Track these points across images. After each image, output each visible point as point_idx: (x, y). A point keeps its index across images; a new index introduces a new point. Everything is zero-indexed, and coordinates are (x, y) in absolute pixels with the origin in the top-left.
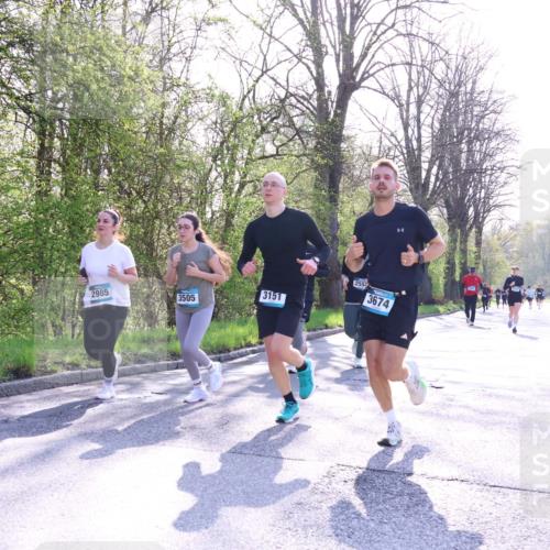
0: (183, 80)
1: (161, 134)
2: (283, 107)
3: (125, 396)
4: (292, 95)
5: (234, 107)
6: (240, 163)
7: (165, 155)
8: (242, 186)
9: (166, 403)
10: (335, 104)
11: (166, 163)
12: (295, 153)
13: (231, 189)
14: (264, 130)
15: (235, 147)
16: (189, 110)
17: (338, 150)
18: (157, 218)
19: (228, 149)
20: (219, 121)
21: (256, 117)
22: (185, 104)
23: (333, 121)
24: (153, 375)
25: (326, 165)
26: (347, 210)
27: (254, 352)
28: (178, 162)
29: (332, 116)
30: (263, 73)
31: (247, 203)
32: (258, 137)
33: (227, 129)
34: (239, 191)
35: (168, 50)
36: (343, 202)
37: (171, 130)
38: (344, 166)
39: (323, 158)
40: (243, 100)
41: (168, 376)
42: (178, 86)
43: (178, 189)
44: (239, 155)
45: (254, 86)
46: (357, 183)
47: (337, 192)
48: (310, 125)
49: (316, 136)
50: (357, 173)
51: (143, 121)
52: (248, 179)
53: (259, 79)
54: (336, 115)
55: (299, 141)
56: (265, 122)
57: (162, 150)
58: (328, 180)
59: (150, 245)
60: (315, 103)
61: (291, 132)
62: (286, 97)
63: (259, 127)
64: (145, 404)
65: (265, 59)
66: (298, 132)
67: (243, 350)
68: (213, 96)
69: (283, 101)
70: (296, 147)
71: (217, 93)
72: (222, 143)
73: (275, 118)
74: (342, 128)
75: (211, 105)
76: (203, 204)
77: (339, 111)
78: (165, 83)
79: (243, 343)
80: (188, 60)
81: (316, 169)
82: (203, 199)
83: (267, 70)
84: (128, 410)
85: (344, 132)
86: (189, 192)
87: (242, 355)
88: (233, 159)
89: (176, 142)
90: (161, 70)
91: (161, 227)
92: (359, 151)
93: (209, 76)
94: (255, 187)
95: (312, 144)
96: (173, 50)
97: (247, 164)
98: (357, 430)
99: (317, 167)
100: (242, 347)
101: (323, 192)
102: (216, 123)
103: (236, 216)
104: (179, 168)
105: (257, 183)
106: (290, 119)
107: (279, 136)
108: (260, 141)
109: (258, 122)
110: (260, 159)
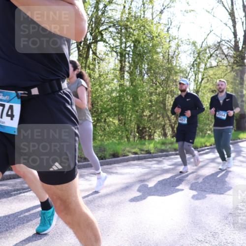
0: (177, 37)
1: (168, 59)
2: (219, 45)
3: (156, 166)
4: (223, 40)
5: (199, 47)
6: (202, 70)
7: (171, 68)
8: (202, 79)
9: (173, 169)
10: (242, 43)
11: (170, 70)
12: (225, 65)
13: (198, 81)
14: (211, 55)
15: (199, 63)
16: (179, 49)
17: (244, 63)
19: (196, 64)
20: (192, 53)
21: (208, 50)
22: (178, 46)
23: (241, 50)
24: (167, 158)
25: (239, 69)
27: (208, 149)
28: (176, 71)
29: (241, 48)
30: (211, 31)
31: (205, 87)
32: (209, 58)
33: (196, 56)
34: (201, 82)
35: (171, 24)
37: (173, 57)
39: (237, 67)
40: (202, 43)
41: (173, 158)
42: (175, 39)
43: (176, 81)
44: (201, 67)
45: (207, 37)
47: (243, 81)
48: (231, 53)
49: (234, 57)
51: (161, 54)
52: (205, 76)
53: (208, 34)
54: (243, 48)
55: (226, 60)
56: (212, 53)
58: (240, 76)
59: (165, 105)
60: (233, 43)
61: (223, 56)
62: (221, 41)
63: (209, 55)
64: (164, 169)
66: (226, 56)
67: (204, 148)
68: (190, 42)
69: (219, 43)
70: (225, 62)
72: (194, 62)
73: (216, 50)
75: (189, 46)
78: (170, 38)
79: (204, 145)
81: (234, 72)
84: (158, 172)
87: (203, 150)
88: (199, 68)
89: (174, 62)
90: (168, 33)
91: (169, 97)
93: (189, 35)
94: (208, 80)
97: (204, 70)
100: (203, 147)
102: (191, 53)
103: (200, 92)
104: (176, 73)
105: (209, 78)
106: (222, 51)
107: (218, 58)
108: (209, 60)
109: (208, 52)
110: (210, 68)
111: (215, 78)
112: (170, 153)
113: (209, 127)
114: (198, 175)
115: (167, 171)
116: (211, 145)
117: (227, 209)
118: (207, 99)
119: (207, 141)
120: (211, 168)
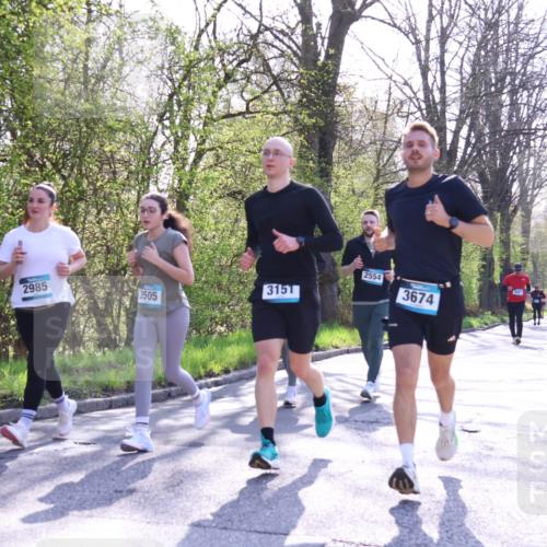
0: (115, 7)
2: (255, 45)
4: (267, 29)
5: (187, 46)
6: (196, 124)
7: (91, 112)
8: (199, 155)
9: (95, 456)
10: (326, 41)
12: (272, 109)
13: (184, 160)
14: (228, 77)
15: (189, 101)
16: (124, 49)
17: (331, 104)
18: (80, 199)
19: (179, 104)
20: (166, 65)
21: (218, 60)
22: (119, 41)
23: (324, 65)
25: (314, 125)
26: (344, 188)
27: (216, 384)
28: (111, 123)
29: (322, 58)
31: (206, 180)
32: (220, 87)
33: (178, 76)
34: (196, 162)
36: (338, 178)
37: (100, 79)
38: (340, 127)
39: (310, 116)
40: (200, 35)
41: (97, 419)
42: (109, 15)
43: (111, 159)
44: (194, 113)
45: (214, 16)
46: (356, 150)
47: (330, 162)
48: (293, 70)
49: (301, 85)
50: (357, 136)
52: (207, 146)
53: (220, 6)
54: (328, 56)
55: (277, 93)
56: (230, 67)
57: (88, 106)
58: (318, 146)
60: (299, 41)
61: (266, 81)
62: (259, 31)
63: (222, 74)
64: (66, 458)
66: (276, 80)
68: (157, 30)
69: (254, 37)
70: (273, 101)
71: (163, 25)
72: (171, 96)
73: (244, 61)
74: (337, 74)
75: (155, 42)
76: (146, 179)
77: (332, 51)
78: (90, 12)
79: (202, 372)
81: (301, 132)
82: (146, 174)
84: (41, 468)
85: (340, 81)
86: (126, 163)
88: (187, 118)
89: (108, 94)
91: (87, 213)
92: (359, 106)
94: (218, 157)
95: (295, 96)
97: (205, 124)
98: (359, 491)
99: (302, 129)
100: (201, 377)
101: (311, 164)
102: (162, 68)
103: (191, 197)
104: (112, 130)
105: (220, 151)
106: (265, 63)
107: (249, 86)
108: (223, 92)
109: (220, 66)
110: (224, 117)
111: (241, 153)
112: (89, 400)
113: (222, 312)
114: (180, 472)
115: (73, 464)
116: (227, 371)
118: (212, 221)
119: (213, 357)
120: (223, 445)
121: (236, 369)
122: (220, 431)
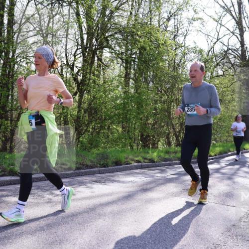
0: (183, 44)
1: (174, 67)
2: (226, 54)
3: (159, 175)
4: (230, 49)
5: (205, 55)
6: (208, 79)
7: (176, 76)
9: (176, 179)
11: (176, 78)
12: (231, 74)
16: (186, 57)
18: (172, 102)
21: (214, 59)
22: (184, 54)
24: (170, 167)
27: (212, 159)
28: (182, 79)
29: (247, 58)
30: (218, 40)
32: (215, 67)
35: (178, 32)
37: (179, 65)
40: (209, 52)
41: (176, 168)
42: (182, 47)
44: (207, 75)
45: (214, 46)
48: (238, 62)
49: (240, 66)
51: (167, 62)
53: (216, 43)
55: (233, 69)
56: (218, 61)
57: (175, 74)
59: (169, 113)
60: (240, 52)
62: (228, 50)
63: (216, 63)
64: (168, 179)
65: (218, 35)
66: (233, 65)
68: (196, 50)
69: (226, 52)
70: (232, 71)
71: (198, 49)
73: (222, 59)
75: (195, 54)
78: (176, 46)
80: (186, 36)
83: (219, 39)
84: (161, 181)
89: (180, 70)
90: (174, 41)
91: (174, 106)
93: (195, 42)
96: (180, 32)
97: (210, 79)
104: (182, 81)
106: (229, 60)
107: (225, 67)
108: (216, 69)
109: (215, 61)
110: (216, 77)
111: (221, 88)
112: (174, 162)
113: (214, 137)
115: (170, 180)
116: (216, 155)
117: (231, 221)
121: (218, 155)
122: (214, 173)
